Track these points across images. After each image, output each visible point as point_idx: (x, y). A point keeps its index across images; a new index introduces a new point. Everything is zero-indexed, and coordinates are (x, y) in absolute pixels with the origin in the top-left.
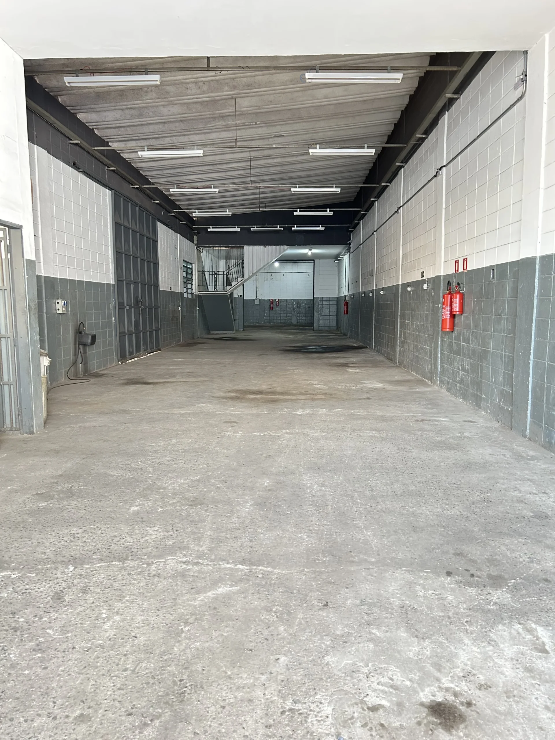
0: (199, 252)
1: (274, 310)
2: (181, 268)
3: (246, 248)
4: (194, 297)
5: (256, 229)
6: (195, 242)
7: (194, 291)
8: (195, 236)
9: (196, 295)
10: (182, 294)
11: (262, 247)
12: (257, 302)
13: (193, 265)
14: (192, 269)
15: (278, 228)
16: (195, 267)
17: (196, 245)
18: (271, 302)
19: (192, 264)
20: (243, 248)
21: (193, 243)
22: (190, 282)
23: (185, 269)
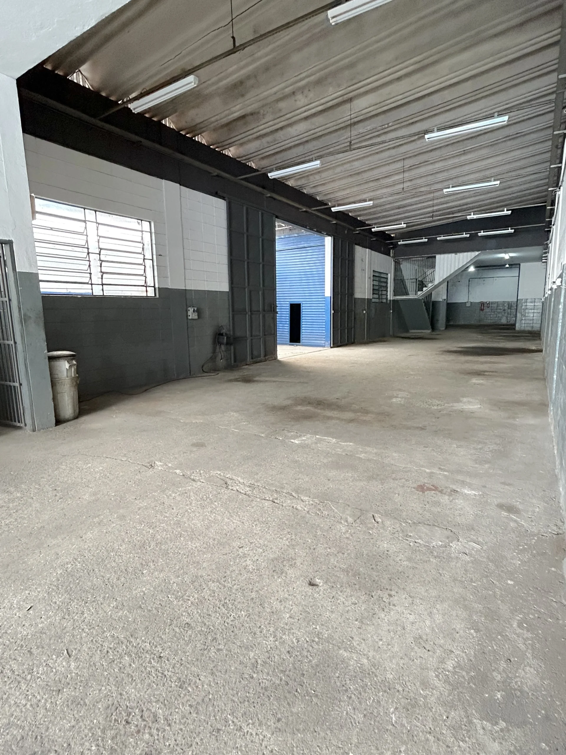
0: (397, 264)
1: (484, 311)
2: (370, 278)
3: (438, 256)
4: (388, 302)
5: (442, 238)
6: (391, 255)
7: (389, 297)
8: (391, 251)
9: (390, 300)
10: (369, 300)
11: (453, 255)
12: (468, 305)
13: (389, 275)
14: (387, 278)
15: (464, 235)
16: (390, 277)
17: (393, 257)
18: (482, 304)
19: (387, 274)
20: (435, 257)
21: (389, 255)
22: (385, 289)
23: (377, 279)
